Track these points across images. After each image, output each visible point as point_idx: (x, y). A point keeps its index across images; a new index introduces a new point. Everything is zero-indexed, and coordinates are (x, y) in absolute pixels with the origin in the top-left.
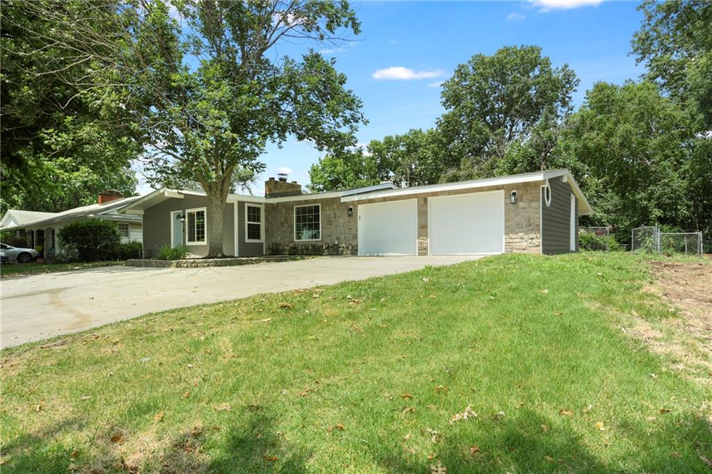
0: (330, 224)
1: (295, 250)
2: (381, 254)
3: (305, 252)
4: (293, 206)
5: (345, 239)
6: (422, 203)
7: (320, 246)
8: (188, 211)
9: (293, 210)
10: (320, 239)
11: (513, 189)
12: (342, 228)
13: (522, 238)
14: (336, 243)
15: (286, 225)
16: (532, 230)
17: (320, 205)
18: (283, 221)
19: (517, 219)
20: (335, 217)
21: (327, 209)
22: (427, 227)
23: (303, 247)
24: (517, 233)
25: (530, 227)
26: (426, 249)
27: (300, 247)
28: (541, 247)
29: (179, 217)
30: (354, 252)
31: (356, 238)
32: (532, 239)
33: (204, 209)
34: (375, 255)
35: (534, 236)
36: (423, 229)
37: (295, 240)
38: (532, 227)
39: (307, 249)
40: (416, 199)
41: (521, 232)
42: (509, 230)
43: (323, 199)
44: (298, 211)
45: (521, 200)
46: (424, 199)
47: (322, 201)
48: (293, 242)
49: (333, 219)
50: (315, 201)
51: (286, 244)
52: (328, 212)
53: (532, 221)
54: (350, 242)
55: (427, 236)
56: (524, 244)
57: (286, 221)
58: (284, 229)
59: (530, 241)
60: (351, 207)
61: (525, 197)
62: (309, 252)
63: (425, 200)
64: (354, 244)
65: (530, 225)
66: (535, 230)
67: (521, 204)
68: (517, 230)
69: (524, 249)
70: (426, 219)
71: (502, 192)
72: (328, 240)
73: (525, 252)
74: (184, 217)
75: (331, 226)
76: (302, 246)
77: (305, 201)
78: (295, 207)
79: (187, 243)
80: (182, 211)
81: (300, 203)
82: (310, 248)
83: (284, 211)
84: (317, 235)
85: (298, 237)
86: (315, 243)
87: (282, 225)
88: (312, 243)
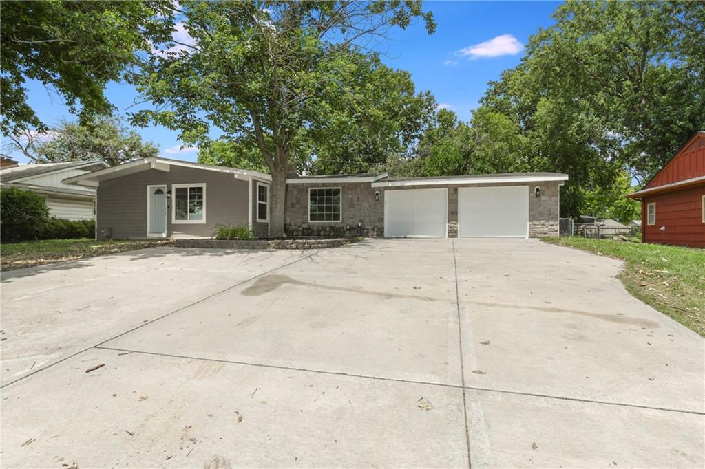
0: (353, 207)
1: (310, 231)
2: (409, 236)
3: (322, 233)
4: (307, 188)
5: (370, 221)
6: (453, 192)
7: (341, 228)
8: (174, 187)
9: (307, 191)
10: (341, 221)
11: (537, 185)
12: (366, 211)
13: (543, 225)
14: (360, 225)
15: (298, 206)
16: (552, 218)
17: (341, 188)
18: (295, 202)
19: (540, 209)
20: (358, 200)
21: (350, 192)
22: (457, 214)
23: (320, 228)
24: (539, 221)
25: (549, 216)
26: (456, 232)
27: (316, 228)
28: (558, 232)
29: (159, 192)
30: (380, 234)
31: (383, 221)
32: (552, 225)
33: (204, 185)
34: (403, 236)
35: (554, 223)
36: (453, 215)
37: (309, 221)
38: (551, 216)
39: (325, 230)
40: (447, 189)
41: (543, 220)
42: (532, 218)
43: (344, 183)
44: (313, 193)
45: (543, 195)
46: (454, 190)
47: (343, 185)
48: (307, 223)
49: (357, 203)
50: (335, 185)
51: (298, 224)
52: (351, 196)
53: (552, 212)
54: (376, 225)
55: (456, 220)
56: (546, 229)
57: (298, 202)
58: (295, 210)
59: (550, 227)
60: (378, 192)
61: (546, 193)
62: (326, 233)
63: (456, 190)
64: (380, 226)
65: (550, 214)
66: (554, 219)
67: (543, 198)
68: (540, 218)
69: (545, 233)
70: (457, 206)
71: (527, 187)
72: (350, 222)
73: (547, 235)
74: (170, 192)
75: (353, 209)
76: (318, 227)
77: (323, 184)
78: (309, 189)
79: (174, 221)
80: (166, 186)
81: (316, 185)
82: (328, 229)
83: (295, 192)
84: (336, 217)
85: (313, 218)
86: (334, 225)
87: (293, 205)
88: (330, 225)
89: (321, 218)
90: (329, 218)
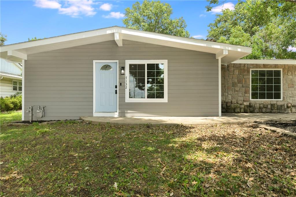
0: (293, 87)
1: (251, 109)
3: (264, 110)
4: (249, 68)
7: (282, 106)
9: (249, 72)
10: (282, 99)
15: (240, 85)
17: (281, 70)
18: (236, 81)
21: (290, 73)
23: (262, 106)
27: (258, 105)
29: (106, 67)
37: (251, 99)
39: (266, 108)
44: (255, 74)
47: (284, 66)
48: (249, 101)
50: (276, 66)
51: (240, 102)
52: (291, 77)
58: (237, 89)
62: (268, 110)
72: (291, 101)
76: (260, 104)
77: (264, 65)
78: (251, 70)
79: (128, 100)
80: (117, 61)
81: (257, 66)
82: (269, 106)
83: (237, 72)
84: (278, 96)
85: (254, 96)
86: (275, 103)
87: (234, 85)
88: (272, 103)
89: (262, 96)
90: (270, 96)
